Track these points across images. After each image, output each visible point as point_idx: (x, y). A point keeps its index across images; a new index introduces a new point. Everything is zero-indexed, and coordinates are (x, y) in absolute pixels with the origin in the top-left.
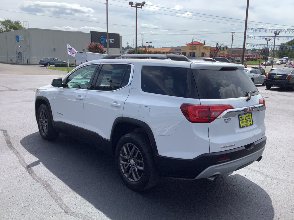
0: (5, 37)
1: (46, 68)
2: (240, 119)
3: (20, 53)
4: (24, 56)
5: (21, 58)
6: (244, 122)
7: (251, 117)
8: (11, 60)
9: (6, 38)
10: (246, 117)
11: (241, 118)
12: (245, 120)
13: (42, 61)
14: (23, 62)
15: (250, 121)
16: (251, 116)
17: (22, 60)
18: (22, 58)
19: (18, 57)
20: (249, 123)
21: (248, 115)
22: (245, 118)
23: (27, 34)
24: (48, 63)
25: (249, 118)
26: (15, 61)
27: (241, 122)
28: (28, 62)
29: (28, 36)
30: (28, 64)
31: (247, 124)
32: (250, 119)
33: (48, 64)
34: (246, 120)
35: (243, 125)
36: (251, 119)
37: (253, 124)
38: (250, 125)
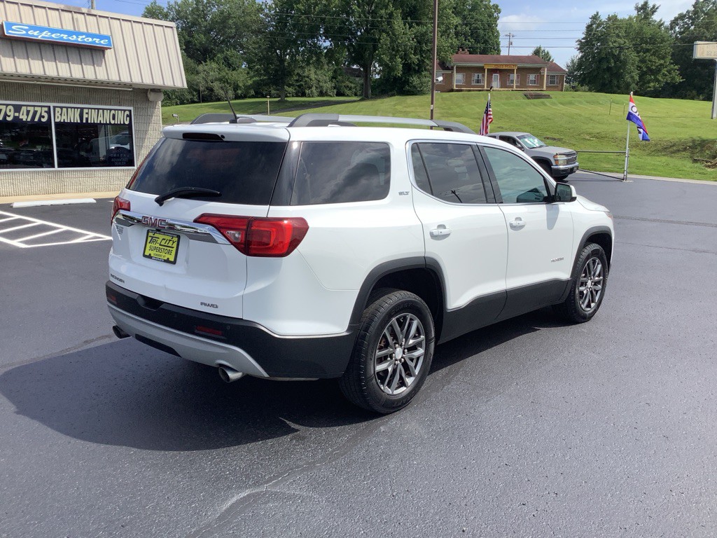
2: (149, 239)
6: (156, 248)
7: (175, 245)
10: (164, 241)
11: (152, 237)
12: (157, 245)
15: (169, 252)
16: (176, 243)
20: (167, 256)
22: (159, 242)
25: (170, 245)
27: (148, 245)
31: (161, 256)
32: (171, 249)
34: (161, 247)
35: (152, 253)
36: (174, 250)
37: (174, 263)
38: (167, 261)
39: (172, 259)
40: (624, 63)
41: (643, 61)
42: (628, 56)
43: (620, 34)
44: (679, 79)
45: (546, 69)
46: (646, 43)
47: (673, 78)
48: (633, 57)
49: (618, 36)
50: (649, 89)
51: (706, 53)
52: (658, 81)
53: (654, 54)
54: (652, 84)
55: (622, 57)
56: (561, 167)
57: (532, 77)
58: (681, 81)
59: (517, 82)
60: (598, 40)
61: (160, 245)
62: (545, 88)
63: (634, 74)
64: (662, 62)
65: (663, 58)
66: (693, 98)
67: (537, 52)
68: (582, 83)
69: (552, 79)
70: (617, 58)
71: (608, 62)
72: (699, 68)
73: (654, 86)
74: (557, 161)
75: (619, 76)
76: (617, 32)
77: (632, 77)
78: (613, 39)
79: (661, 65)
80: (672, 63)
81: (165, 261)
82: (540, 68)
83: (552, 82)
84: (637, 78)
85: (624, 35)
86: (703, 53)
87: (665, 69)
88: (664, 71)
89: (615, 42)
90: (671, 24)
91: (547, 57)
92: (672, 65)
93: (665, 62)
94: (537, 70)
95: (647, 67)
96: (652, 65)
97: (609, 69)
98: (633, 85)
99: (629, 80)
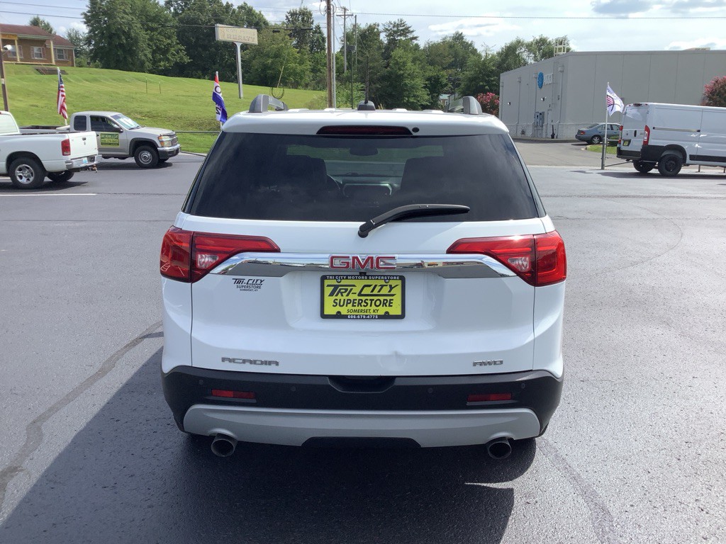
0: (518, 80)
1: (586, 149)
3: (541, 114)
4: (550, 122)
5: (542, 126)
6: (350, 302)
7: (397, 291)
8: (523, 133)
9: (520, 82)
10: (368, 289)
11: (336, 287)
12: (359, 298)
13: (582, 132)
14: (544, 136)
15: (387, 303)
16: (398, 288)
17: (544, 131)
18: (544, 127)
19: (536, 126)
20: (383, 310)
21: (383, 282)
22: (356, 291)
23: (559, 69)
24: (595, 136)
25: (384, 292)
26: (529, 133)
27: (329, 299)
28: (553, 137)
29: (562, 72)
30: (553, 139)
32: (388, 298)
33: (596, 140)
34: (363, 298)
35: (344, 310)
36: (396, 298)
37: (402, 316)
38: (387, 316)
39: (395, 311)
40: (136, 41)
41: (151, 39)
42: (138, 34)
43: (127, 11)
44: (187, 60)
45: (52, 43)
46: (150, 21)
47: (181, 58)
48: (143, 35)
49: (125, 13)
50: (160, 68)
51: (226, 36)
52: (168, 60)
53: (160, 33)
54: (162, 63)
55: (133, 35)
56: (167, 149)
57: (36, 49)
58: (189, 61)
59: (21, 55)
60: (105, 13)
61: (360, 294)
62: (54, 63)
63: (146, 52)
64: (169, 41)
65: (169, 38)
66: (199, 78)
67: (36, 22)
68: (94, 59)
69: (60, 53)
70: (128, 35)
71: (119, 38)
72: (200, 49)
73: (165, 65)
74: (162, 142)
75: (132, 53)
76: (123, 8)
77: (145, 55)
78: (121, 15)
79: (168, 44)
80: (178, 44)
81: (380, 317)
82: (44, 41)
83: (60, 57)
84: (150, 56)
85: (131, 11)
86: (224, 36)
87: (173, 49)
88: (172, 50)
89: (123, 18)
90: (166, 5)
91: (47, 28)
92: (179, 46)
93: (172, 42)
94: (41, 43)
95: (157, 47)
96: (160, 44)
97: (121, 46)
98: (147, 64)
99: (143, 58)
